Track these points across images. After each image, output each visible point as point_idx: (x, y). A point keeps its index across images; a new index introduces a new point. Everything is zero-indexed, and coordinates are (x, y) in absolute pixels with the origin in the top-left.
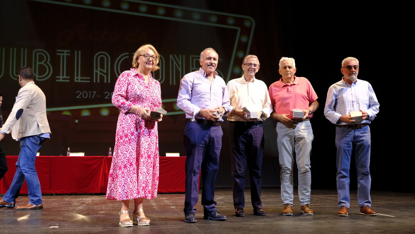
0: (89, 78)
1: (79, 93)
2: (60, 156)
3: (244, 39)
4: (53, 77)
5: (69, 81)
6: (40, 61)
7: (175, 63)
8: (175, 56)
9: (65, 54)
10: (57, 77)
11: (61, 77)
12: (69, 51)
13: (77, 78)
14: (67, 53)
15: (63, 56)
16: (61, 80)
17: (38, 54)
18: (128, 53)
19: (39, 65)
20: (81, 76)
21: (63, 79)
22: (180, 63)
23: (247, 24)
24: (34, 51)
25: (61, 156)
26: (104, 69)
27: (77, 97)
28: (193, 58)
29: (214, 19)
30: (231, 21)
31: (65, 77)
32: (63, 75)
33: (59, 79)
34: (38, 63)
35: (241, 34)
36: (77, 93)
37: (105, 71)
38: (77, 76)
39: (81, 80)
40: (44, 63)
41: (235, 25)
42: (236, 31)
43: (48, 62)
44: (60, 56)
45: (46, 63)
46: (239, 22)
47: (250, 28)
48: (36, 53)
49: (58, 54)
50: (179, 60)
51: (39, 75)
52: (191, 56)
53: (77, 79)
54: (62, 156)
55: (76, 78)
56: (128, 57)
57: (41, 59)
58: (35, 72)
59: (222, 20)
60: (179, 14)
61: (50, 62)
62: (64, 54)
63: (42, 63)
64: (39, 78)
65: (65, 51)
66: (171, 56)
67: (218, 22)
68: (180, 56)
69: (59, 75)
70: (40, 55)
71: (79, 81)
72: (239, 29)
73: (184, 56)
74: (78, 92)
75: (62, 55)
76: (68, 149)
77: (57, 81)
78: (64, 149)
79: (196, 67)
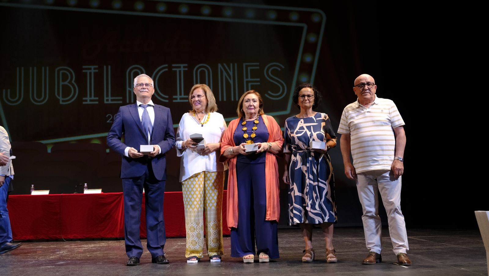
0: (121, 98)
1: (110, 117)
3: (312, 38)
4: (79, 99)
5: (97, 103)
6: (63, 81)
7: (225, 74)
8: (225, 64)
9: (93, 71)
10: (84, 99)
11: (88, 98)
12: (97, 67)
13: (108, 98)
14: (95, 69)
15: (90, 73)
16: (88, 102)
17: (61, 72)
18: (167, 65)
19: (63, 86)
20: (112, 96)
21: (91, 101)
22: (231, 73)
23: (316, 19)
24: (56, 70)
27: (108, 122)
28: (247, 66)
29: (273, 15)
30: (294, 17)
31: (93, 98)
32: (91, 96)
33: (86, 101)
34: (61, 83)
35: (308, 32)
36: (107, 116)
38: (107, 96)
39: (112, 100)
40: (69, 83)
41: (300, 21)
42: (302, 28)
43: (73, 82)
44: (86, 73)
45: (70, 82)
46: (305, 17)
47: (320, 24)
48: (59, 71)
49: (84, 71)
50: (230, 69)
51: (63, 97)
52: (244, 64)
53: (107, 100)
54: (76, 193)
55: (105, 98)
56: (167, 70)
57: (65, 78)
58: (59, 94)
59: (283, 16)
60: (228, 12)
61: (75, 81)
62: (91, 70)
63: (66, 83)
64: (63, 101)
65: (93, 67)
66: (220, 66)
67: (277, 20)
68: (231, 65)
69: (86, 96)
70: (64, 74)
71: (110, 102)
72: (305, 26)
73: (236, 65)
74: (109, 115)
75: (88, 71)
76: (86, 185)
77: (84, 103)
78: (81, 185)
79: (251, 78)
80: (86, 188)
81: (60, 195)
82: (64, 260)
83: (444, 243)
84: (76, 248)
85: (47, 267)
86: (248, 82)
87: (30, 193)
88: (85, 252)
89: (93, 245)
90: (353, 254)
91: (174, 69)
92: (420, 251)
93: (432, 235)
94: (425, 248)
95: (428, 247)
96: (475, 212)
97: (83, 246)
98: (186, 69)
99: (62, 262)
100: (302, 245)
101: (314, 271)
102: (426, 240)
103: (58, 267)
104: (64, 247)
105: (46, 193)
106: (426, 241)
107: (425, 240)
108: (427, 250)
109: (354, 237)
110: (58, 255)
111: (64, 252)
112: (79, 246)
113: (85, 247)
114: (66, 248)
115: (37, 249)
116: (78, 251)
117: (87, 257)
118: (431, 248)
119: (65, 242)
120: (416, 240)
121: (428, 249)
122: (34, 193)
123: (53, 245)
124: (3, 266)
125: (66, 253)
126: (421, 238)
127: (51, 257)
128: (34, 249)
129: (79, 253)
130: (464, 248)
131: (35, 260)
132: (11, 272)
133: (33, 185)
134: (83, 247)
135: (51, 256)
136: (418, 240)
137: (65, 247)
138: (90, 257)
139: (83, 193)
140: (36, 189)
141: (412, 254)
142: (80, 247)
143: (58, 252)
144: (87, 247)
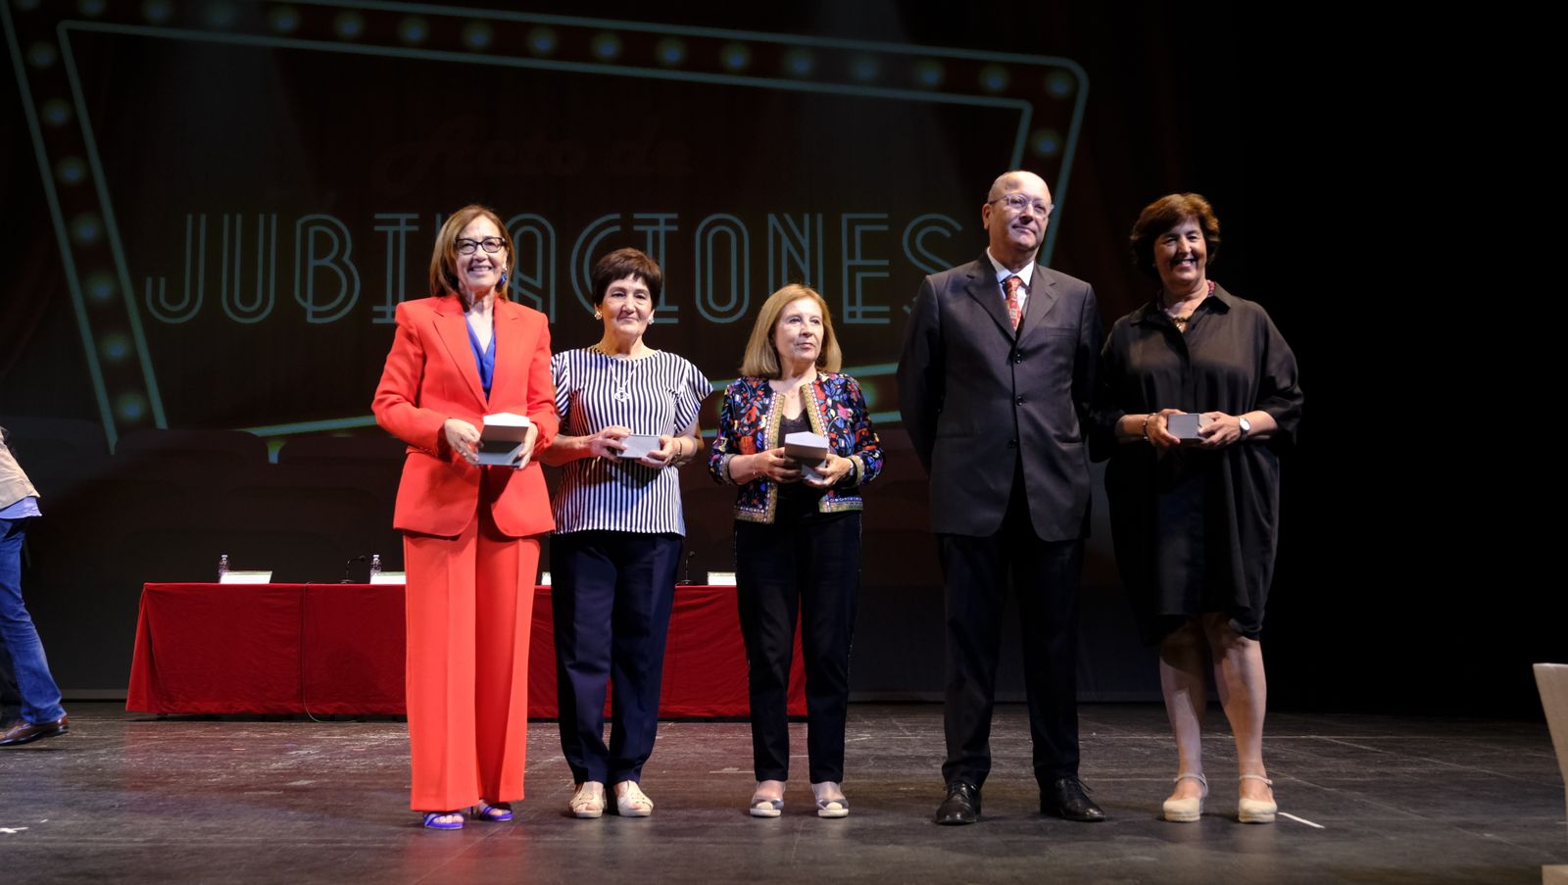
2: (339, 583)
3: (1046, 145)
4: (363, 312)
6: (319, 255)
7: (786, 243)
8: (787, 217)
9: (403, 229)
10: (376, 308)
12: (415, 216)
14: (409, 222)
15: (396, 235)
17: (312, 231)
18: (617, 216)
19: (317, 269)
22: (805, 243)
23: (1058, 87)
24: (300, 223)
25: (344, 583)
26: (533, 276)
28: (852, 223)
29: (931, 75)
30: (995, 80)
33: (382, 314)
34: (312, 263)
35: (1036, 125)
37: (538, 283)
40: (334, 261)
41: (1009, 93)
42: (1018, 113)
43: (346, 259)
44: (384, 234)
45: (338, 260)
46: (1026, 82)
47: (1069, 102)
48: (306, 226)
49: (377, 228)
50: (802, 232)
51: (316, 302)
52: (845, 217)
54: (348, 583)
56: (617, 228)
57: (323, 246)
58: (304, 295)
59: (962, 77)
60: (800, 64)
61: (352, 258)
62: (399, 226)
63: (326, 262)
64: (316, 315)
65: (403, 217)
66: (772, 219)
67: (945, 87)
68: (807, 217)
69: (383, 302)
70: (317, 234)
72: (1027, 109)
73: (820, 217)
75: (390, 230)
76: (376, 557)
77: (376, 321)
78: (363, 560)
79: (864, 256)
80: (376, 569)
81: (303, 587)
82: (309, 776)
83: (1426, 756)
84: (345, 740)
85: (261, 793)
86: (853, 270)
87: (217, 578)
88: (370, 752)
89: (393, 735)
90: (1158, 783)
91: (637, 228)
92: (1358, 779)
93: (1391, 735)
94: (1372, 771)
95: (1380, 770)
96: (1536, 666)
97: (365, 735)
98: (675, 228)
99: (307, 779)
100: (1006, 752)
101: (1042, 829)
102: (1375, 746)
103: (293, 794)
104: (310, 737)
105: (263, 578)
106: (1374, 749)
107: (1369, 748)
108: (1379, 776)
109: (1158, 731)
110: (293, 759)
111: (311, 752)
112: (355, 736)
113: (370, 740)
114: (315, 741)
115: (232, 739)
116: (352, 751)
117: (376, 767)
118: (1389, 771)
119: (312, 724)
120: (1344, 746)
121: (1382, 774)
122: (229, 578)
123: (279, 732)
124: (136, 786)
125: (316, 754)
126: (1357, 741)
127: (274, 765)
128: (223, 739)
129: (354, 755)
130: (1490, 775)
131: (227, 774)
132: (159, 806)
133: (224, 557)
134: (366, 740)
135: (272, 761)
136: (1349, 747)
137: (315, 737)
138: (386, 767)
139: (368, 580)
140: (234, 567)
141: (1336, 787)
142: (357, 740)
143: (294, 752)
144: (377, 740)
